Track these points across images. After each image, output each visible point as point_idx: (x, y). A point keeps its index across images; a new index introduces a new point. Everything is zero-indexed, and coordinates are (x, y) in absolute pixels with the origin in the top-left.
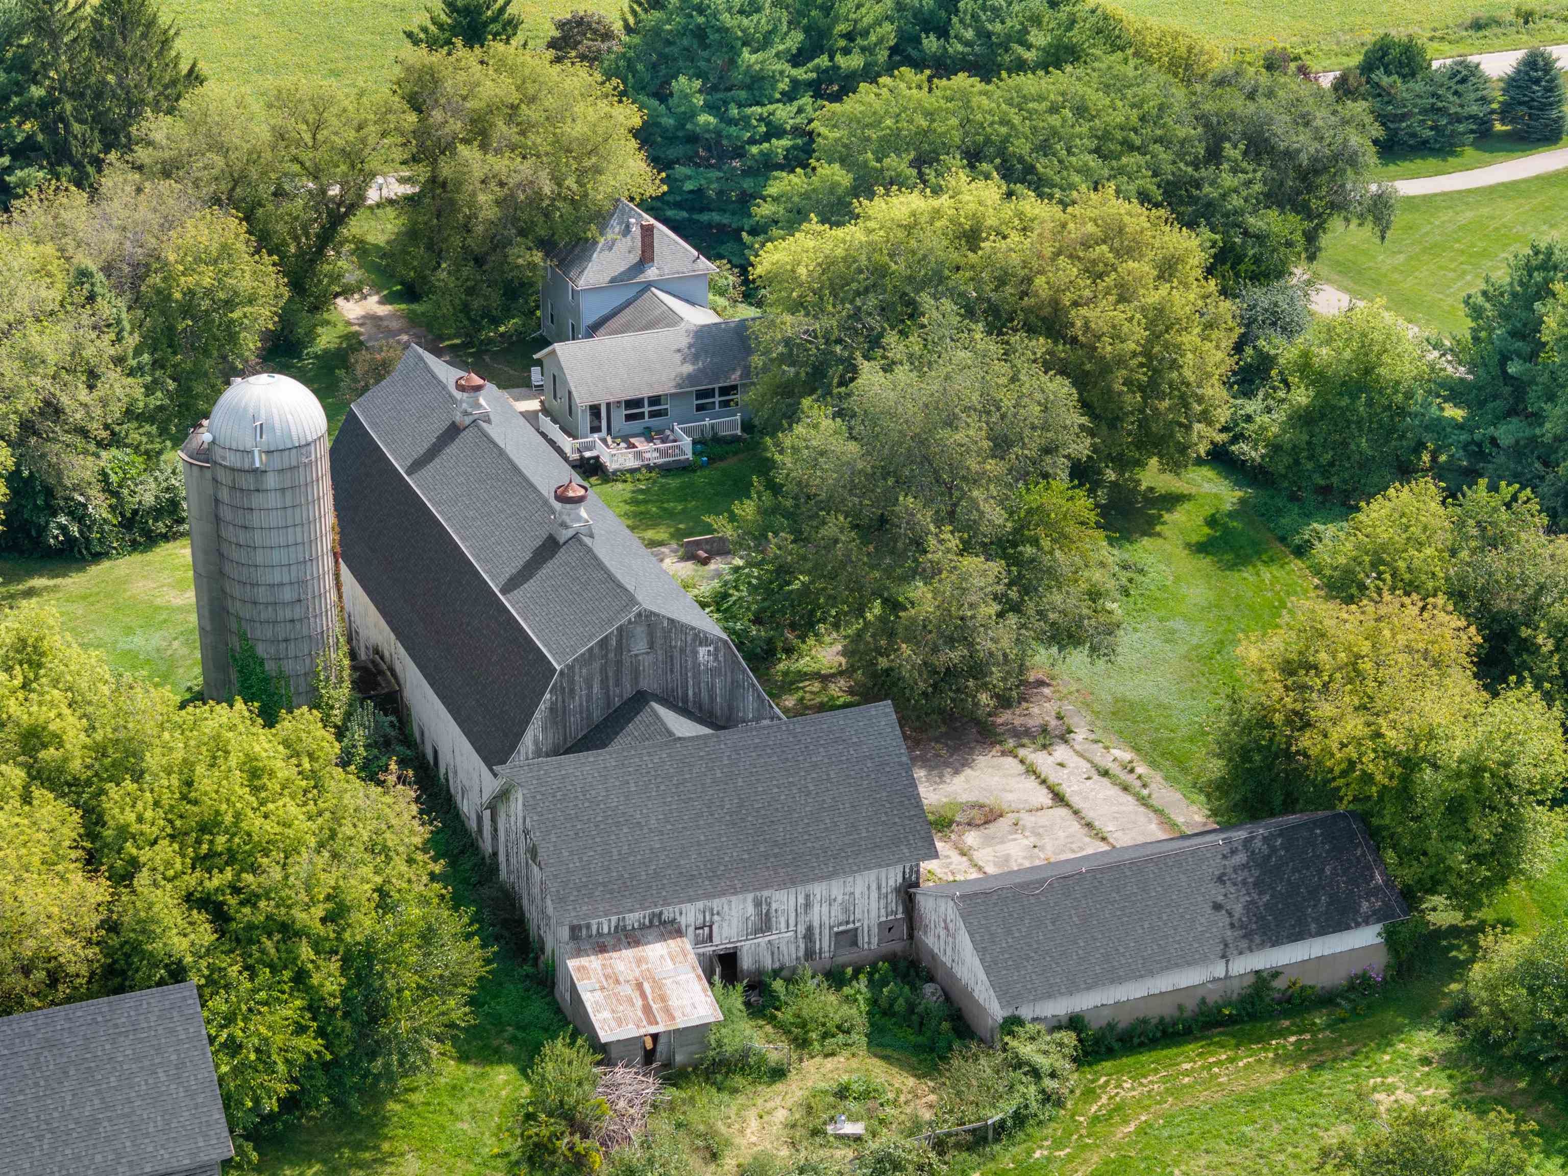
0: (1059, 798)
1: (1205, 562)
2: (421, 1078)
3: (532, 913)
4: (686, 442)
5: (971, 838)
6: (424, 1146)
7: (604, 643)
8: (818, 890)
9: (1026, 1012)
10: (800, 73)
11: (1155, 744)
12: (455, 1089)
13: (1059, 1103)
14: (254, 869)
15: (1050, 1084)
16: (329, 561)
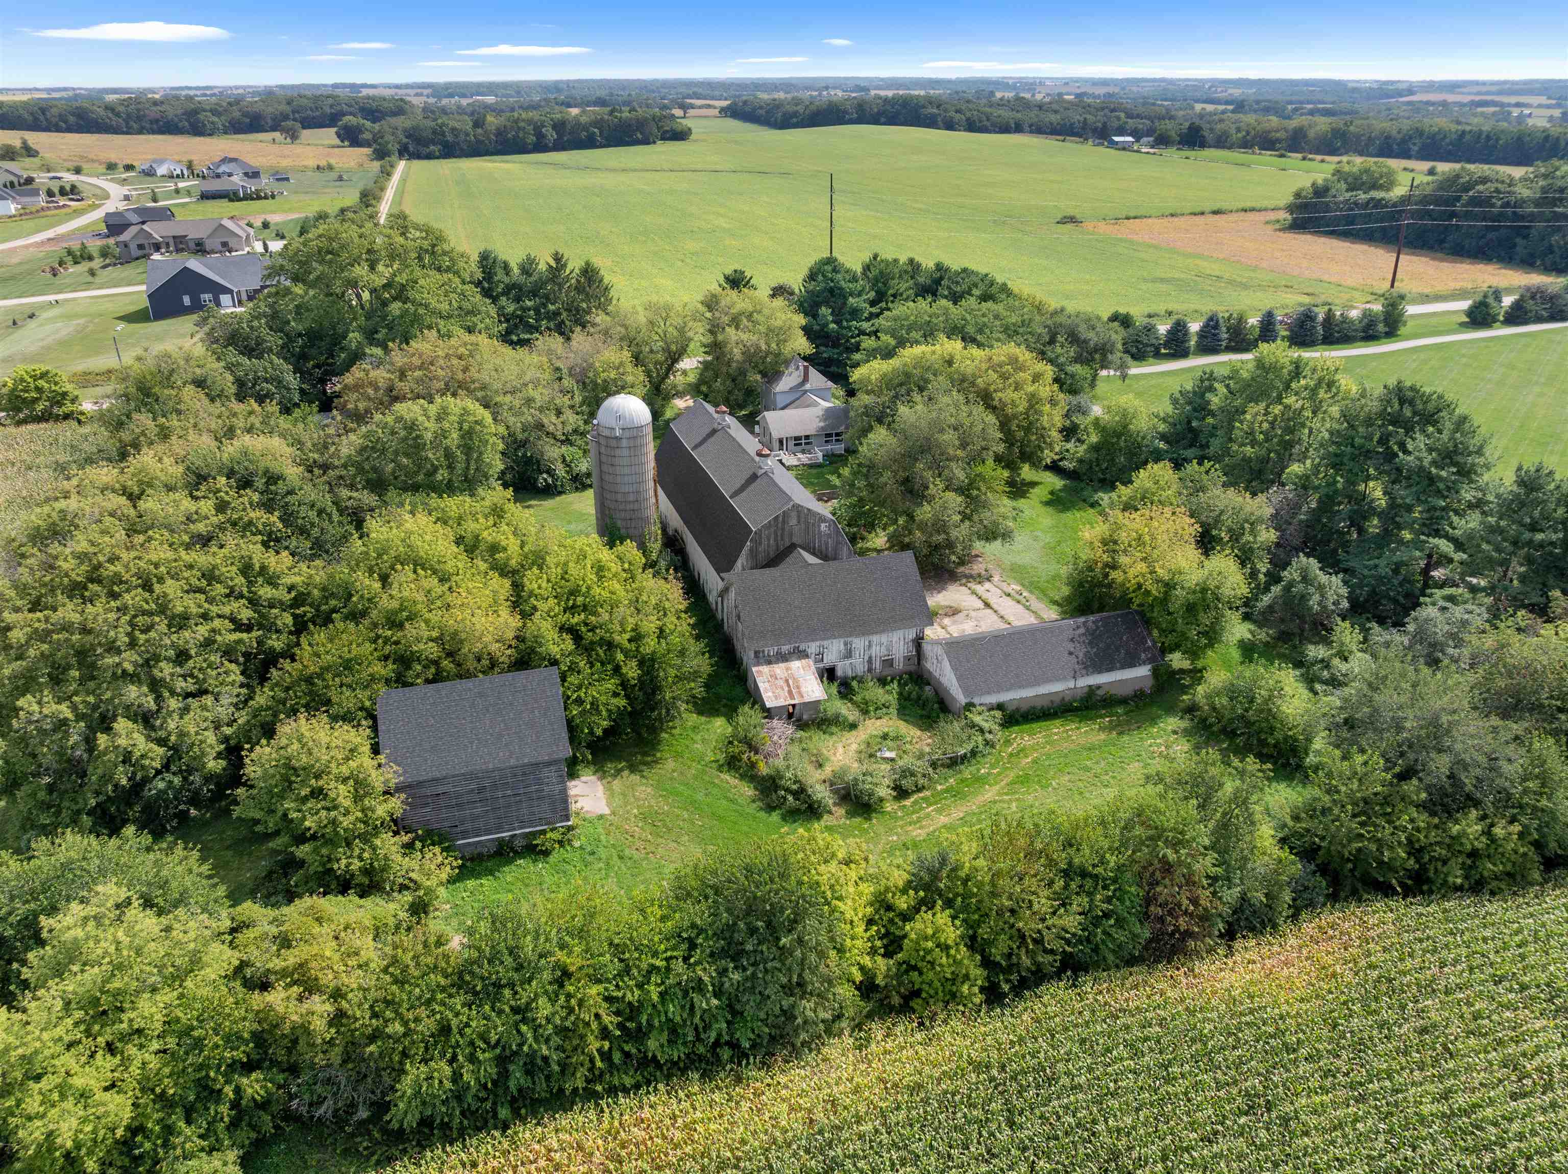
0: (987, 605)
1: (1050, 510)
2: (677, 722)
3: (738, 646)
4: (820, 455)
5: (947, 621)
6: (678, 756)
7: (777, 518)
8: (875, 638)
9: (976, 701)
10: (873, 310)
11: (1031, 583)
12: (695, 728)
13: (993, 746)
14: (595, 613)
15: (989, 736)
16: (651, 484)
